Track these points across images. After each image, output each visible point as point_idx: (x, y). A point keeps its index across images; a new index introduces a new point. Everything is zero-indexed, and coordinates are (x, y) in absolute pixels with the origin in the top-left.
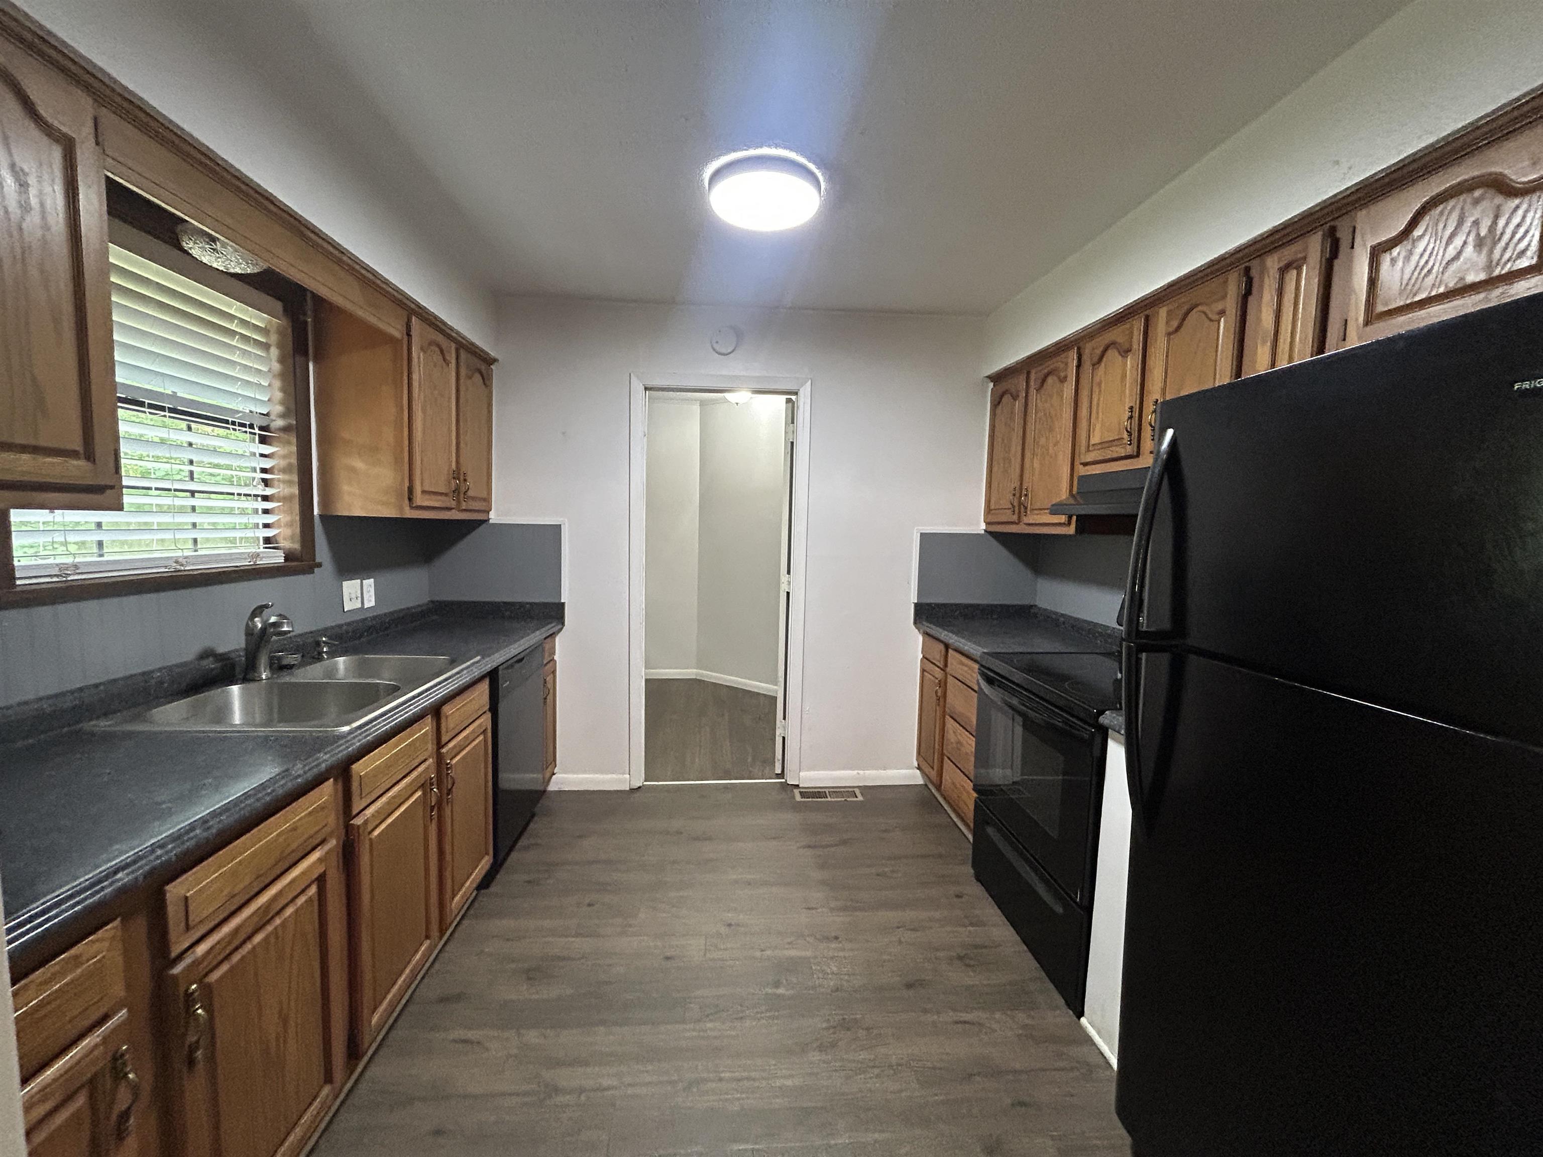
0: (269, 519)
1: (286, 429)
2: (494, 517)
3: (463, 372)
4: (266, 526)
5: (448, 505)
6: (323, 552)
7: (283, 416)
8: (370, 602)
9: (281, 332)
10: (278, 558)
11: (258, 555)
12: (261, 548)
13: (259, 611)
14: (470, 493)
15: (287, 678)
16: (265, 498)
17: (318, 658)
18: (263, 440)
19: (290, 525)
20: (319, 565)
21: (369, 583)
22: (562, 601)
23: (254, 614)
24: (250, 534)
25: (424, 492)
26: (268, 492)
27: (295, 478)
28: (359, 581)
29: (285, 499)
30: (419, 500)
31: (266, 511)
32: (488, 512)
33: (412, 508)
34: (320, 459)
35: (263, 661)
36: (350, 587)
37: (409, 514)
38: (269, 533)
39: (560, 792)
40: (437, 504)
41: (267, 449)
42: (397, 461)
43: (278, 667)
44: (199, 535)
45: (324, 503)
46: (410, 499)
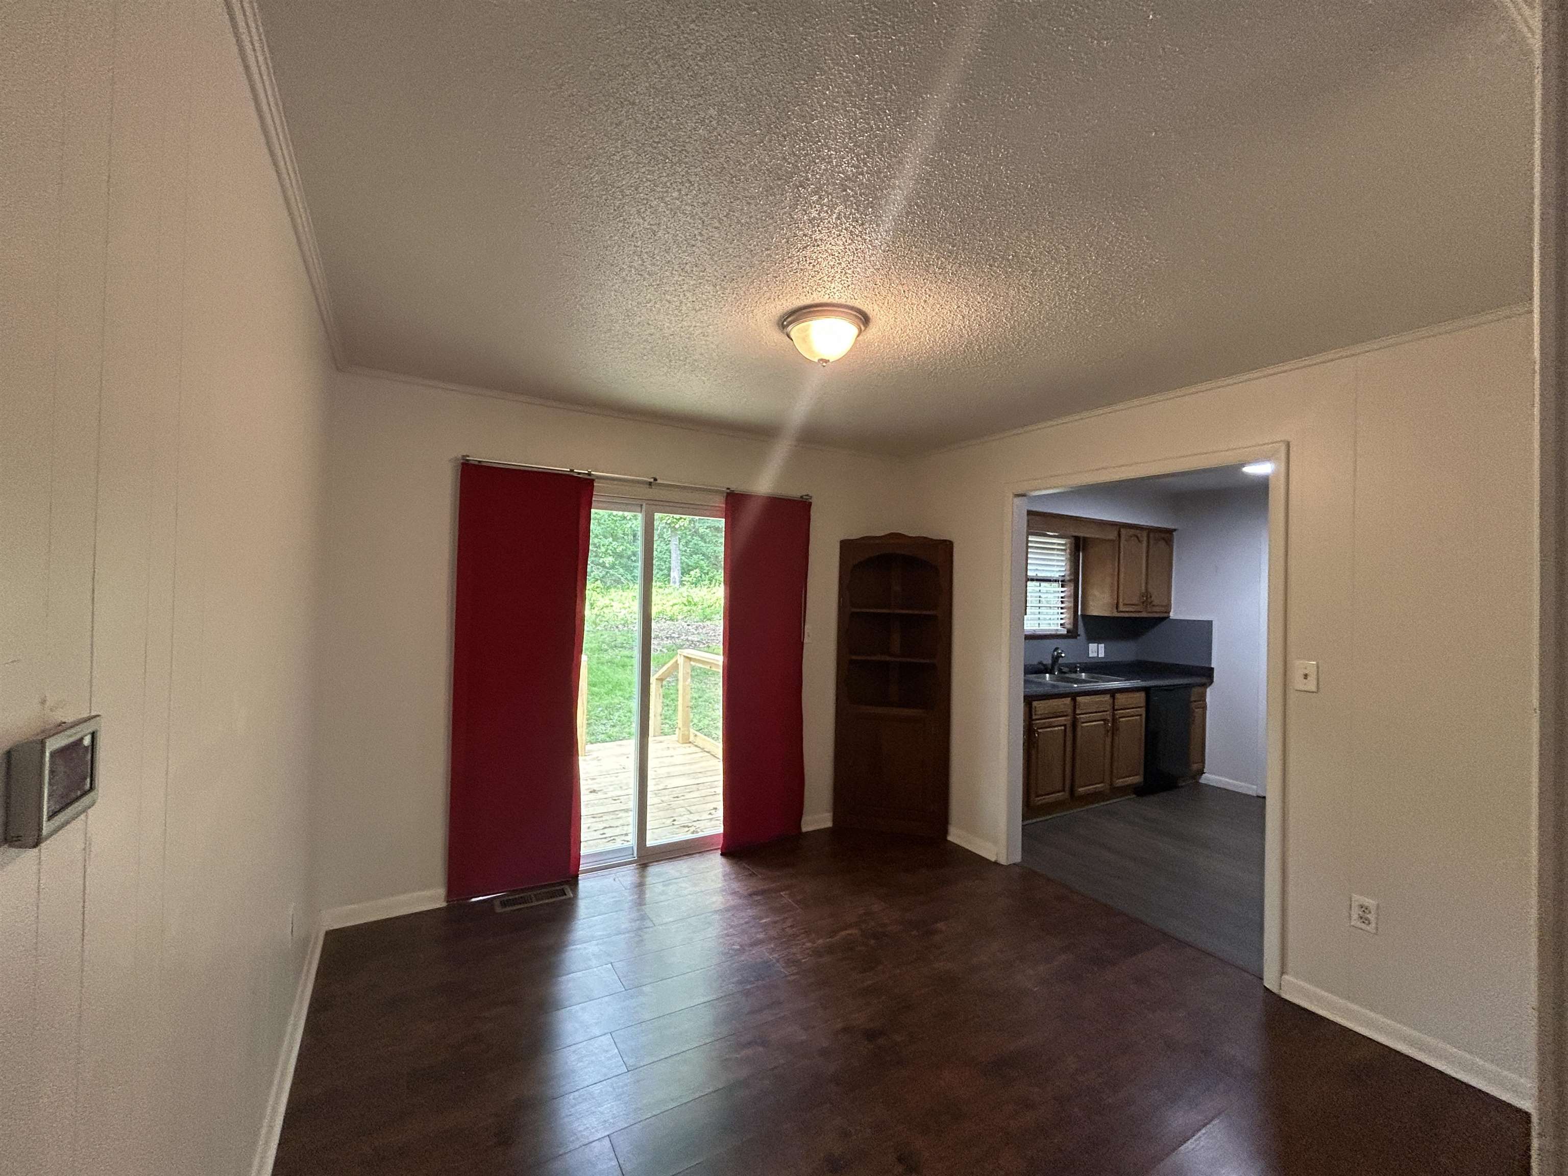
0: (1063, 616)
1: (1070, 581)
2: (1172, 615)
3: (1152, 542)
4: (1061, 619)
5: (1139, 610)
6: (1081, 630)
7: (1069, 576)
8: (1102, 655)
9: (1071, 544)
10: (1064, 632)
11: (1057, 630)
12: (1059, 628)
13: (1056, 649)
14: (1154, 603)
15: (1063, 675)
16: (1062, 608)
17: (1076, 672)
18: (1063, 586)
19: (1069, 619)
20: (1079, 635)
21: (1102, 646)
22: (1212, 666)
23: (1054, 651)
24: (1056, 622)
25: (1125, 604)
26: (1063, 605)
27: (1072, 600)
28: (1096, 645)
29: (1068, 608)
30: (1121, 608)
31: (1061, 613)
32: (1169, 613)
33: (1118, 612)
34: (1082, 592)
35: (1056, 668)
36: (1092, 647)
37: (1116, 614)
38: (1062, 622)
39: (1206, 785)
40: (1133, 610)
41: (1063, 589)
42: (1112, 591)
43: (1061, 671)
44: (1040, 622)
45: (1083, 609)
46: (1117, 608)
